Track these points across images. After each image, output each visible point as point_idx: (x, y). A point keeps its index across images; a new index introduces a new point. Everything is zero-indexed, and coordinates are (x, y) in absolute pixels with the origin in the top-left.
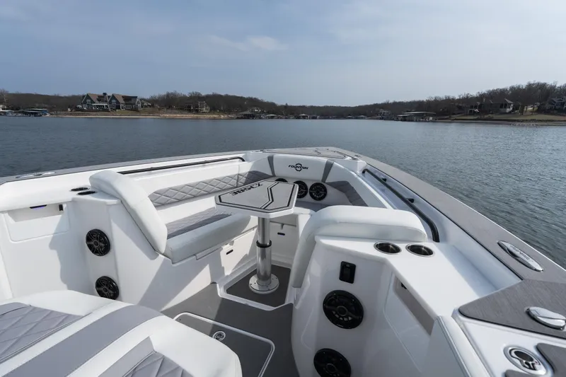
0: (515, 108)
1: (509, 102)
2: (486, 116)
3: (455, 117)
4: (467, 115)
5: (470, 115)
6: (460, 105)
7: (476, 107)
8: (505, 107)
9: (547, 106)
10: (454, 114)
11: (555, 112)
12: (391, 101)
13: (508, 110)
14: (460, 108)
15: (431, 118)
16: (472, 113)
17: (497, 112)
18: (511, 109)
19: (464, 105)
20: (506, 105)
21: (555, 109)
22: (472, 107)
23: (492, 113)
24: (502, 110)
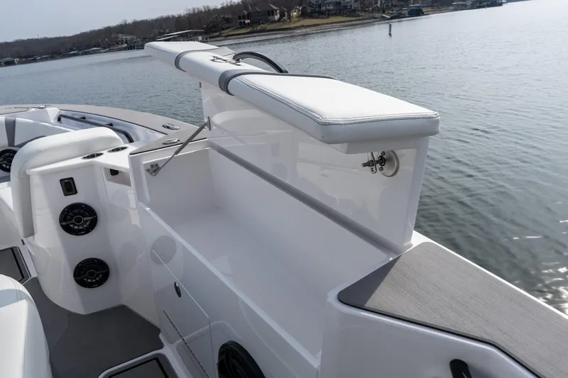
0: (282, 15)
1: (275, 8)
2: (259, 28)
3: (225, 32)
4: (238, 29)
5: (242, 28)
6: (227, 16)
7: (244, 17)
8: (273, 15)
9: (309, 10)
10: (223, 29)
11: (317, 15)
12: (130, 21)
13: (277, 17)
14: (227, 20)
15: (200, 38)
16: (243, 26)
17: (267, 21)
18: (279, 15)
19: (230, 16)
20: (272, 13)
21: (316, 12)
22: (240, 18)
23: (263, 23)
24: (270, 18)
